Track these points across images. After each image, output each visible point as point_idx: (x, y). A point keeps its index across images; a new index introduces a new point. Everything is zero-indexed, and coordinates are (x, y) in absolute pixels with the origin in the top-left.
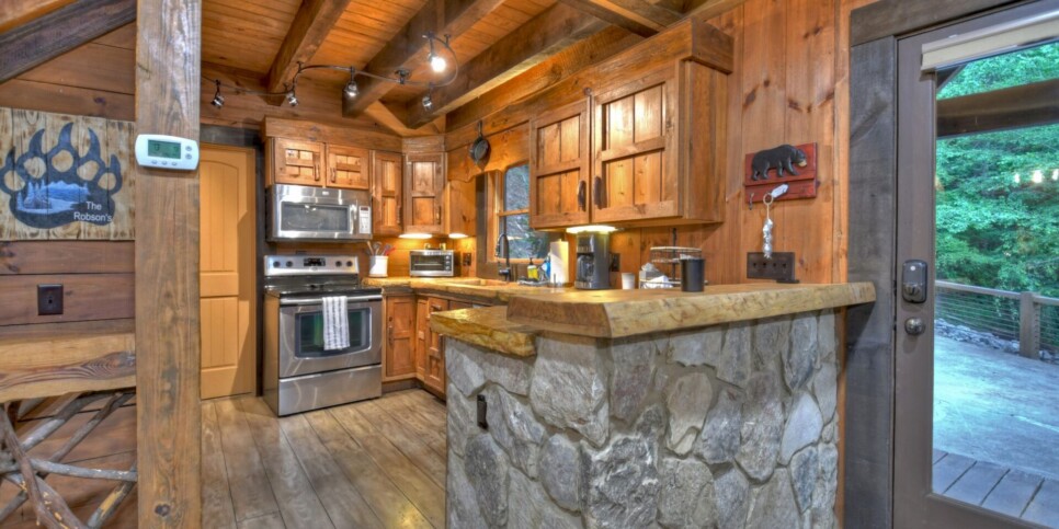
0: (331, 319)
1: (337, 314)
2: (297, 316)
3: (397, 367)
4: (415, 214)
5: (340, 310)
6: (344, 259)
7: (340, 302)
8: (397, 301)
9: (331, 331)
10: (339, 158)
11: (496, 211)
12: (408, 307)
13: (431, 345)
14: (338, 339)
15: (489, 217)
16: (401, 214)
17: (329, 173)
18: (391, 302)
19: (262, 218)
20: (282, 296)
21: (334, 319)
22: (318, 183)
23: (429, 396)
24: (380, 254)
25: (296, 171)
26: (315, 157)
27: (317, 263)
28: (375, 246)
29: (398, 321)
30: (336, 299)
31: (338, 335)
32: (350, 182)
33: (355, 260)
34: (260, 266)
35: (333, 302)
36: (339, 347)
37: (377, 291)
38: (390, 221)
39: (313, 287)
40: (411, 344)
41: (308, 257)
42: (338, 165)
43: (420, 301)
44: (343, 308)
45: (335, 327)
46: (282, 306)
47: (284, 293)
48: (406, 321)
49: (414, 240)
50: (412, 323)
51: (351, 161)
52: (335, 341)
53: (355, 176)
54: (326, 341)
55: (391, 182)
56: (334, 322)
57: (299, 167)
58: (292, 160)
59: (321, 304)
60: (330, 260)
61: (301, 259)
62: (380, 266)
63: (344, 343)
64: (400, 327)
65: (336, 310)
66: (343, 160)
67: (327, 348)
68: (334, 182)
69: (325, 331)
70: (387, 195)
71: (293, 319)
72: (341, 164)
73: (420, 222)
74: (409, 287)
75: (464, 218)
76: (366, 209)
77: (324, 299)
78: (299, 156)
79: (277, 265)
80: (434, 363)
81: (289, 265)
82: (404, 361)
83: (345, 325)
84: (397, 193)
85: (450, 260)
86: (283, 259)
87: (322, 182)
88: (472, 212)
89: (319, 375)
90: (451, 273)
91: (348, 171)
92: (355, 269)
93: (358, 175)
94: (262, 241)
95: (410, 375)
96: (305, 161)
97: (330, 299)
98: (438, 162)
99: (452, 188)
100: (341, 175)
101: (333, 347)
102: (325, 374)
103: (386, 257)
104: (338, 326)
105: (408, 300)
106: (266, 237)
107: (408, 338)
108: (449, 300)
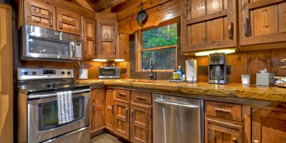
0: (63, 105)
1: (66, 102)
2: (40, 105)
3: (96, 125)
4: (102, 49)
5: (68, 99)
6: (66, 71)
7: (68, 94)
8: (96, 91)
9: (63, 112)
10: (64, 17)
11: (139, 50)
12: (102, 94)
13: (118, 113)
14: (67, 116)
15: (136, 52)
16: (95, 49)
17: (58, 24)
18: (94, 92)
19: (16, 46)
20: (29, 93)
21: (64, 105)
22: (52, 28)
23: (115, 138)
24: (84, 68)
25: (38, 19)
26: (50, 14)
27: (52, 72)
28: (82, 64)
29: (97, 101)
30: (65, 93)
31: (67, 114)
32: (70, 30)
33: (72, 71)
34: (15, 75)
35: (64, 95)
36: (68, 121)
37: (88, 87)
38: (90, 52)
39: (49, 86)
40: (103, 112)
41: (45, 69)
42: (63, 20)
43: (108, 90)
44: (70, 98)
45: (65, 110)
46: (29, 100)
47: (31, 91)
48: (101, 101)
49: (99, 62)
50: (104, 102)
51: (70, 19)
52: (65, 118)
53: (73, 28)
54: (60, 118)
55: (90, 34)
56: (65, 107)
57: (40, 17)
58: (36, 13)
59: (56, 97)
60: (58, 71)
61: (41, 70)
62: (84, 74)
63: (71, 118)
64: (98, 104)
65: (66, 99)
66: (66, 18)
67: (60, 123)
68: (61, 29)
69: (59, 113)
70: (89, 39)
71: (37, 107)
72: (65, 20)
73: (105, 53)
74: (103, 84)
75: (125, 52)
76: (79, 45)
77: (58, 94)
78: (40, 12)
79: (26, 73)
80: (120, 123)
81: (34, 73)
82: (100, 121)
83: (71, 108)
84: (93, 39)
85: (118, 71)
86: (30, 70)
87: (54, 28)
88: (128, 50)
89: (55, 139)
90: (119, 77)
91: (69, 24)
92: (72, 76)
93: (74, 27)
94: (17, 60)
95: (103, 127)
96: (43, 15)
97: (62, 93)
98: (114, 26)
99: (120, 38)
100: (65, 26)
101: (64, 122)
102: (59, 138)
103: (87, 70)
104: (67, 109)
105: (102, 91)
106: (19, 58)
107: (102, 109)
108: (131, 91)
